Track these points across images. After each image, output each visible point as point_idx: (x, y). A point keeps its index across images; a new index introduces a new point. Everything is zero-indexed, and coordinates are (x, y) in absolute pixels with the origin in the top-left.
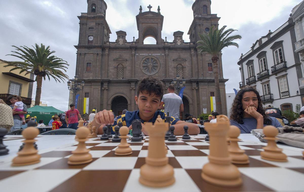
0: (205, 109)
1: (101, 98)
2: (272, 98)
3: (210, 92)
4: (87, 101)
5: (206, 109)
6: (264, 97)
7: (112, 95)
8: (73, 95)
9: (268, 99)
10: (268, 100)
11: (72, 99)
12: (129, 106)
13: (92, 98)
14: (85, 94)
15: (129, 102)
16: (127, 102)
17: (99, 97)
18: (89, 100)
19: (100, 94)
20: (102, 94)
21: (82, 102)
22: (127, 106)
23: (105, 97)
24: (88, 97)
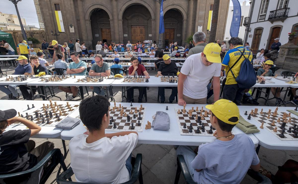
0: (200, 27)
1: (75, 10)
2: (286, 14)
3: (210, 4)
4: (59, 15)
5: (202, 27)
6: (276, 12)
7: (89, 8)
8: (39, 6)
9: (280, 15)
10: (279, 17)
11: (41, 13)
12: (111, 22)
13: (64, 12)
14: (54, 5)
15: (111, 17)
16: (108, 17)
17: (73, 10)
18: (62, 15)
19: (73, 6)
20: (76, 7)
21: (53, 16)
22: (109, 21)
23: (80, 9)
24: (60, 10)
